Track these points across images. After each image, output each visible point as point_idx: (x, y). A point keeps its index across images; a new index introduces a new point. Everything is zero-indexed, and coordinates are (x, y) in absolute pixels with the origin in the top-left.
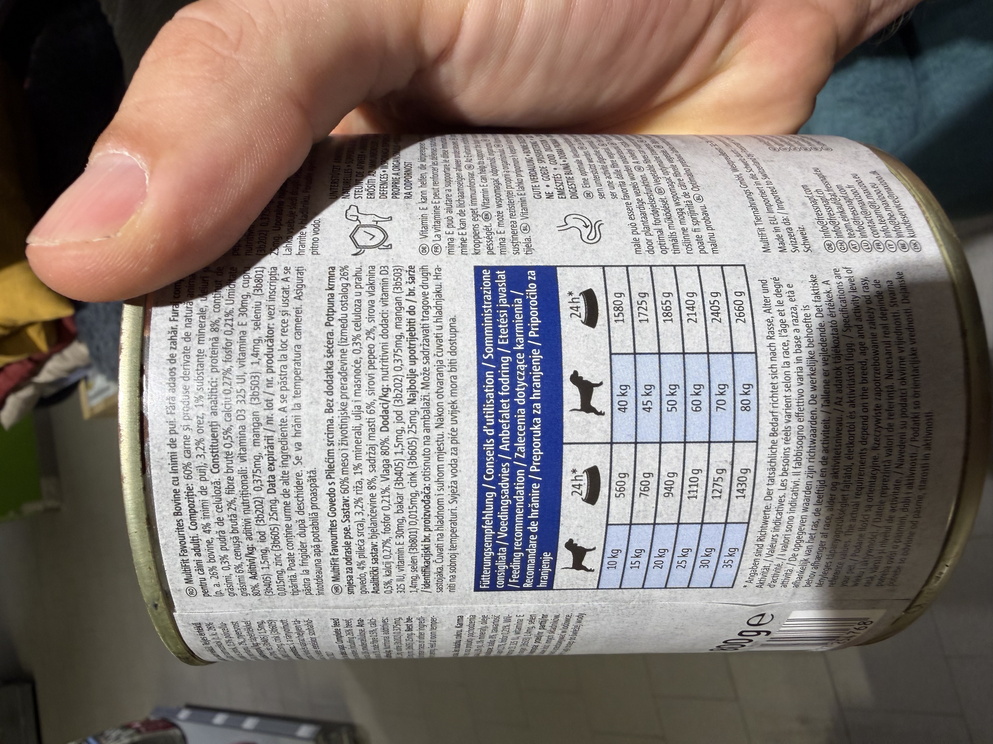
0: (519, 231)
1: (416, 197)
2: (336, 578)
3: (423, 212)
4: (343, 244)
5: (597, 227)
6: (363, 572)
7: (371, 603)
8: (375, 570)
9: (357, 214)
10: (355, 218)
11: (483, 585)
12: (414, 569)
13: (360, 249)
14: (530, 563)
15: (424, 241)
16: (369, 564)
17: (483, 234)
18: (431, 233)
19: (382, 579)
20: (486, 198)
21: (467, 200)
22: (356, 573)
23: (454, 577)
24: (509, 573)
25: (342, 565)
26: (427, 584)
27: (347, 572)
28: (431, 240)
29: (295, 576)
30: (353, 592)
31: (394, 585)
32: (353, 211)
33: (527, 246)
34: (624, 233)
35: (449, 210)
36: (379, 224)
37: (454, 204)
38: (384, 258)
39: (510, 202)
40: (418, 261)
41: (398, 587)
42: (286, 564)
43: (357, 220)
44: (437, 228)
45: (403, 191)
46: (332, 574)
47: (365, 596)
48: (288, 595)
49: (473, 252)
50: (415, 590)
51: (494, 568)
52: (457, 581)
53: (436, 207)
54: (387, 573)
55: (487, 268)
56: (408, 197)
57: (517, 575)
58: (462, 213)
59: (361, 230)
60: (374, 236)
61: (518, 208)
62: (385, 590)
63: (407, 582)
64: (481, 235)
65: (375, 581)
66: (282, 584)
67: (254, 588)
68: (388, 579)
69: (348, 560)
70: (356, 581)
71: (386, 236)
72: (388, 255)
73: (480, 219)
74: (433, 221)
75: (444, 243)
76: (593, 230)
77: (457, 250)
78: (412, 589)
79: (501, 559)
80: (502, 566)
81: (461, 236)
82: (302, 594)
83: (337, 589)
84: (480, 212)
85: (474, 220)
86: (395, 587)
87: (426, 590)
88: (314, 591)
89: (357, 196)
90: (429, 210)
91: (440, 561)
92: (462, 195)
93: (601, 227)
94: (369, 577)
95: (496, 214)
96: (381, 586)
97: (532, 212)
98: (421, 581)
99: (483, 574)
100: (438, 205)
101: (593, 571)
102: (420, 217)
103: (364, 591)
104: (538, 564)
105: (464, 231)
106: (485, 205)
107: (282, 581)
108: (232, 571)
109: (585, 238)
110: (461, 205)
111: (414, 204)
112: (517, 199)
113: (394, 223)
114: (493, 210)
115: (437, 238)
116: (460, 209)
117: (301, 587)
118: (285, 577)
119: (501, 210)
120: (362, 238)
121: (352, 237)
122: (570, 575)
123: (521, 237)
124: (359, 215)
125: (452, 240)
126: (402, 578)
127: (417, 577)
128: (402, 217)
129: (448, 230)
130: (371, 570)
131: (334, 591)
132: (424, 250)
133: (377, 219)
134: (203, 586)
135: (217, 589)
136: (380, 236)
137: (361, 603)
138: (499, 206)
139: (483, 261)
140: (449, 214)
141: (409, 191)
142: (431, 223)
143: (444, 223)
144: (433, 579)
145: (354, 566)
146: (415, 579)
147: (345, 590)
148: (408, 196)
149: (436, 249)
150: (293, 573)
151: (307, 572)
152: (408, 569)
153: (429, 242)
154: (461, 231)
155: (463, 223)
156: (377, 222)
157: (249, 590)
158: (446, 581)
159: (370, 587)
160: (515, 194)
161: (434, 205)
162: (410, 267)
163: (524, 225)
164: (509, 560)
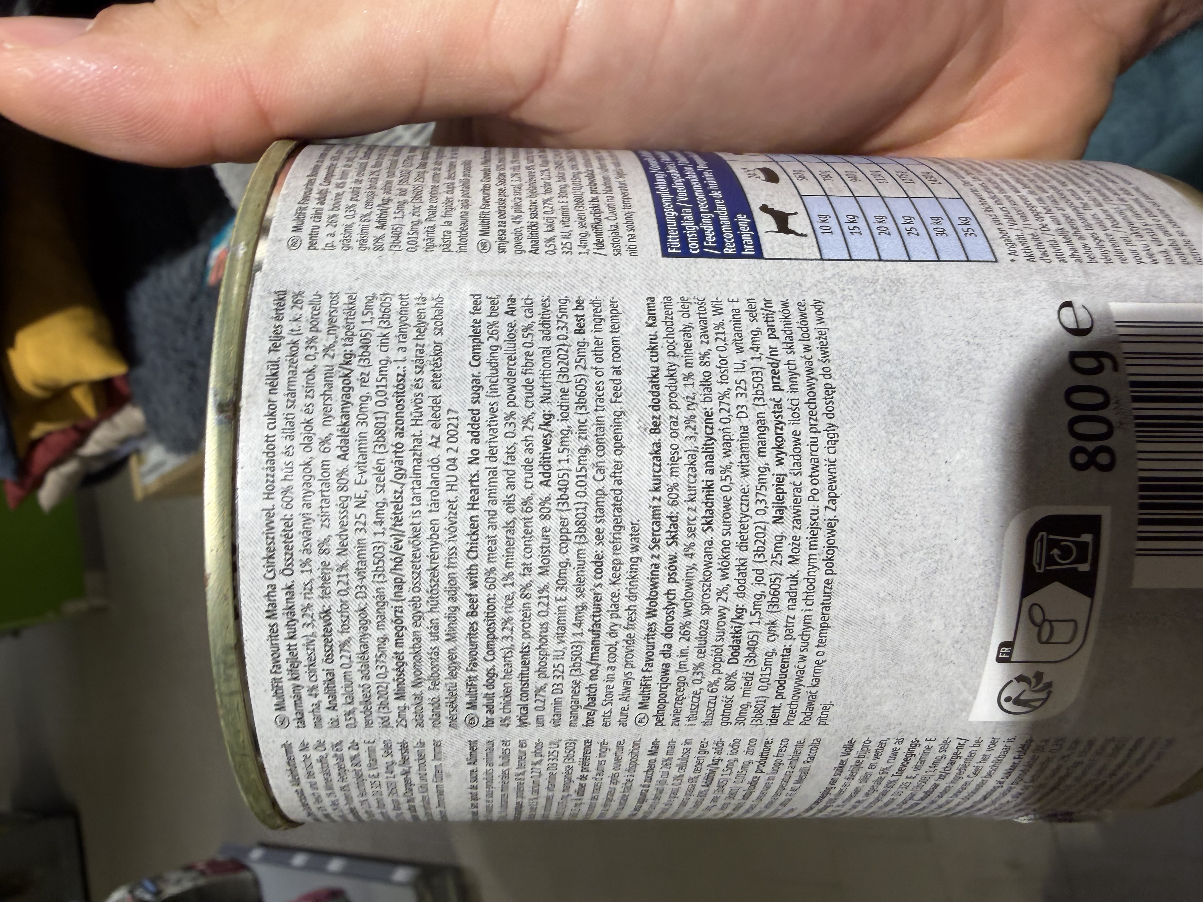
2: (485, 232)
6: (519, 226)
7: (528, 269)
8: (533, 226)
11: (672, 249)
12: (583, 225)
14: (724, 224)
16: (526, 218)
19: (543, 235)
22: (510, 227)
23: (633, 236)
24: (701, 236)
25: (494, 219)
26: (600, 244)
27: (500, 226)
29: (433, 227)
30: (504, 251)
31: (558, 242)
41: (564, 246)
42: (424, 215)
46: (480, 228)
47: (520, 257)
48: (420, 251)
50: (585, 250)
51: (681, 229)
52: (638, 242)
54: (549, 229)
57: (712, 237)
62: (547, 249)
63: (575, 240)
65: (534, 238)
66: (415, 235)
67: (377, 239)
68: (550, 235)
69: (502, 214)
70: (510, 237)
78: (581, 250)
79: (687, 220)
80: (691, 228)
82: (438, 250)
83: (484, 245)
86: (559, 246)
87: (599, 251)
88: (454, 247)
91: (613, 218)
94: (526, 233)
96: (542, 244)
98: (592, 240)
99: (669, 235)
101: (806, 235)
103: (519, 250)
104: (735, 227)
107: (416, 232)
108: (357, 219)
117: (438, 241)
118: (421, 228)
122: (780, 240)
126: (568, 236)
127: (587, 234)
130: (529, 224)
131: (480, 248)
134: (313, 235)
135: (329, 240)
137: (513, 268)
144: (607, 237)
145: (509, 220)
146: (584, 237)
147: (495, 247)
150: (431, 224)
151: (450, 224)
152: (574, 226)
157: (370, 243)
158: (624, 241)
159: (527, 245)
164: (698, 220)
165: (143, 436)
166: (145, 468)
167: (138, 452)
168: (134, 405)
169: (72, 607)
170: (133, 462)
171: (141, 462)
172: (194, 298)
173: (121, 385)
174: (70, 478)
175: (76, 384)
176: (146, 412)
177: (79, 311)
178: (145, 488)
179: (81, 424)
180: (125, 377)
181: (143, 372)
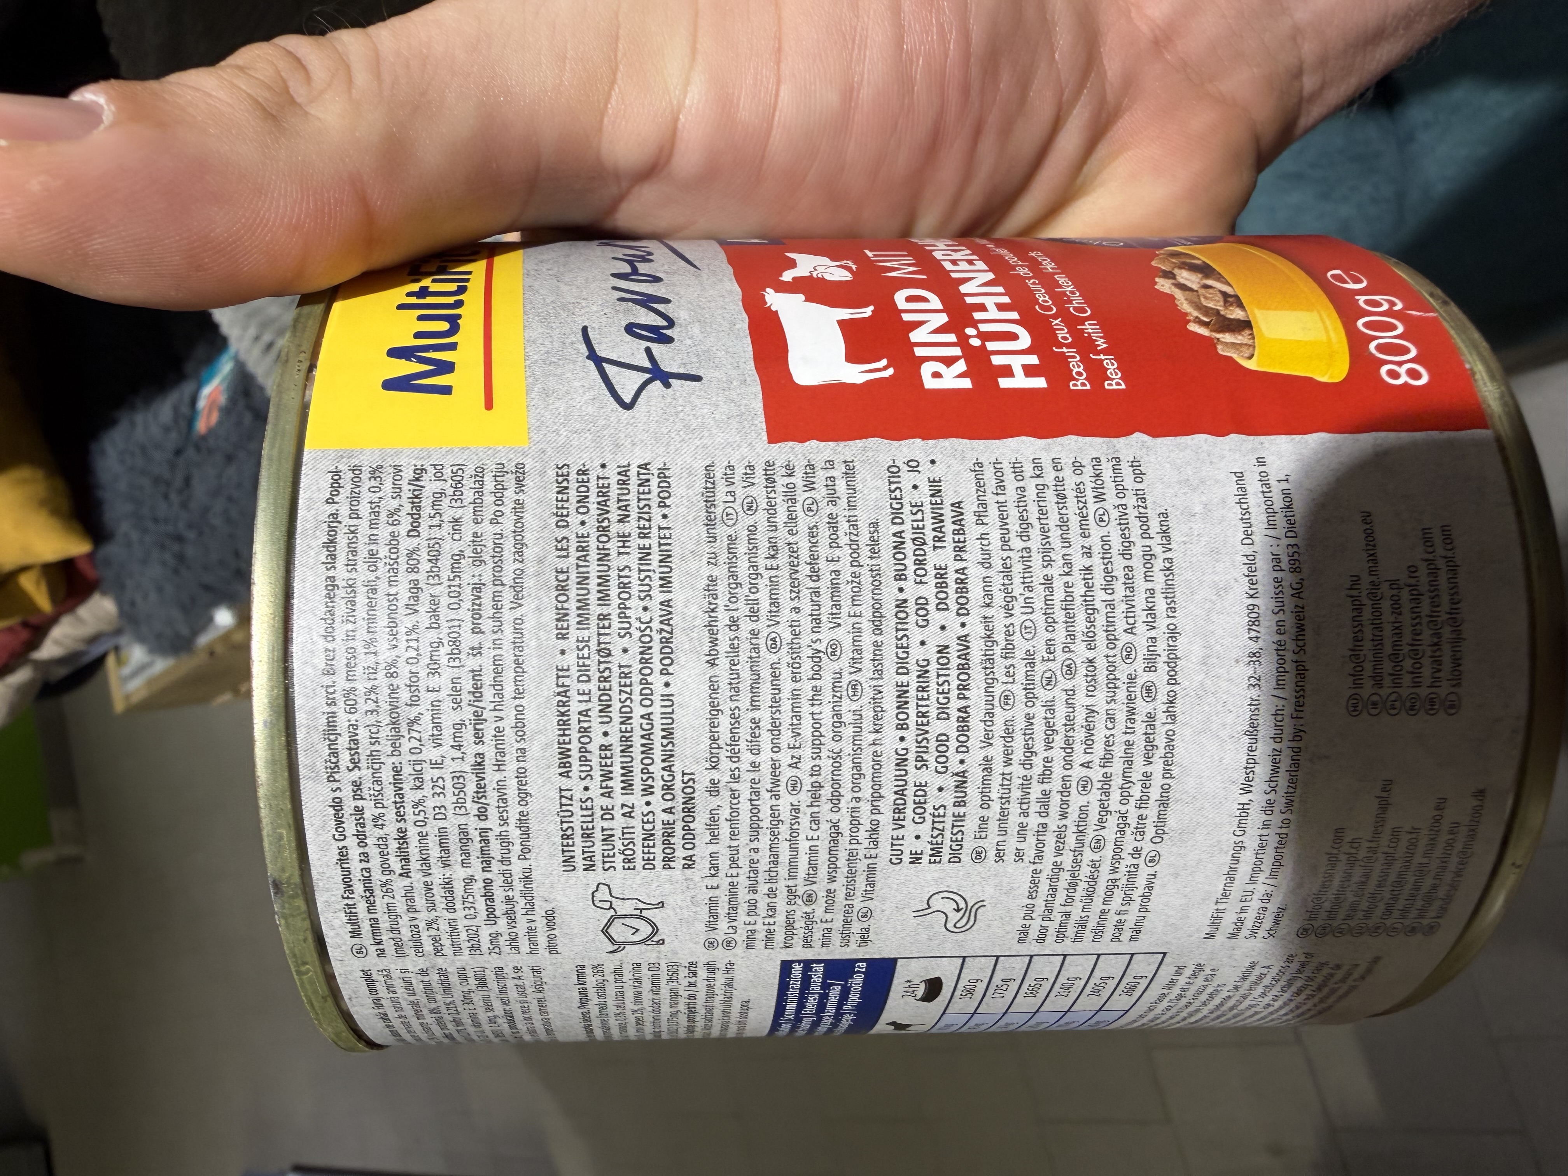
0: (855, 918)
1: (703, 865)
3: (711, 893)
4: (593, 941)
5: (974, 910)
9: (610, 898)
10: (607, 905)
13: (619, 946)
15: (712, 935)
17: (800, 924)
18: (723, 924)
20: (813, 866)
21: (783, 870)
28: (722, 933)
32: (603, 893)
33: (863, 937)
34: (1012, 918)
35: (753, 890)
36: (644, 913)
37: (761, 877)
38: (654, 955)
39: (850, 872)
40: (702, 956)
43: (611, 907)
44: (731, 917)
45: (680, 853)
49: (782, 945)
53: (731, 884)
55: (799, 962)
56: (689, 867)
58: (772, 893)
59: (618, 923)
60: (637, 930)
61: (861, 883)
64: (796, 925)
71: (655, 929)
72: (659, 952)
73: (799, 902)
74: (727, 906)
75: (741, 936)
76: (967, 914)
77: (760, 944)
81: (766, 927)
84: (801, 891)
85: (789, 903)
89: (607, 866)
90: (721, 888)
92: (775, 861)
93: (980, 911)
95: (825, 894)
97: (882, 889)
100: (735, 880)
102: (707, 901)
105: (771, 920)
106: (810, 879)
109: (950, 926)
110: (772, 880)
111: (698, 879)
112: (861, 866)
113: (667, 911)
114: (820, 889)
115: (731, 930)
116: (769, 885)
119: (833, 886)
120: (618, 931)
121: (605, 931)
123: (856, 927)
124: (613, 900)
125: (753, 932)
128: (680, 903)
129: (748, 919)
132: (711, 945)
133: (641, 906)
136: (645, 930)
138: (832, 880)
139: (795, 954)
140: (752, 896)
141: (690, 853)
142: (723, 909)
143: (743, 909)
148: (689, 863)
149: (729, 944)
153: (720, 936)
154: (767, 921)
155: (772, 910)
156: (641, 910)
160: (861, 855)
161: (730, 880)
162: (691, 963)
163: (865, 910)
165: (118, 632)
166: (126, 671)
167: (117, 649)
168: (104, 593)
169: (33, 859)
170: (111, 661)
171: (120, 662)
172: (178, 452)
173: (84, 567)
174: (22, 690)
175: (24, 569)
176: (119, 603)
177: (25, 472)
178: (127, 697)
179: (34, 620)
180: (90, 556)
181: (112, 549)
